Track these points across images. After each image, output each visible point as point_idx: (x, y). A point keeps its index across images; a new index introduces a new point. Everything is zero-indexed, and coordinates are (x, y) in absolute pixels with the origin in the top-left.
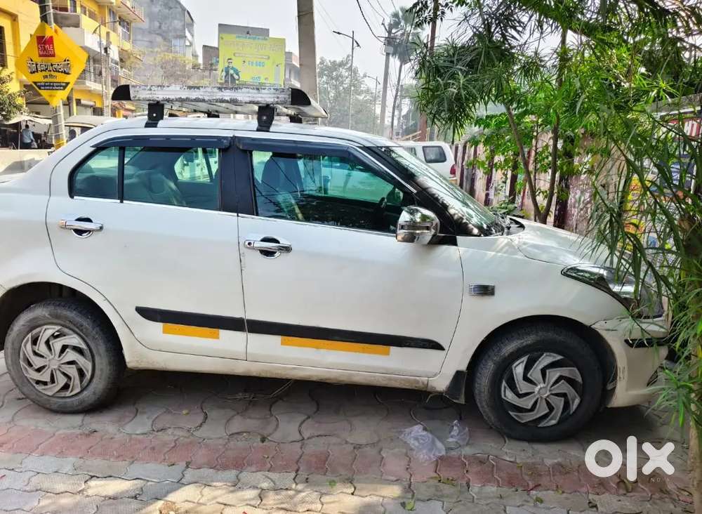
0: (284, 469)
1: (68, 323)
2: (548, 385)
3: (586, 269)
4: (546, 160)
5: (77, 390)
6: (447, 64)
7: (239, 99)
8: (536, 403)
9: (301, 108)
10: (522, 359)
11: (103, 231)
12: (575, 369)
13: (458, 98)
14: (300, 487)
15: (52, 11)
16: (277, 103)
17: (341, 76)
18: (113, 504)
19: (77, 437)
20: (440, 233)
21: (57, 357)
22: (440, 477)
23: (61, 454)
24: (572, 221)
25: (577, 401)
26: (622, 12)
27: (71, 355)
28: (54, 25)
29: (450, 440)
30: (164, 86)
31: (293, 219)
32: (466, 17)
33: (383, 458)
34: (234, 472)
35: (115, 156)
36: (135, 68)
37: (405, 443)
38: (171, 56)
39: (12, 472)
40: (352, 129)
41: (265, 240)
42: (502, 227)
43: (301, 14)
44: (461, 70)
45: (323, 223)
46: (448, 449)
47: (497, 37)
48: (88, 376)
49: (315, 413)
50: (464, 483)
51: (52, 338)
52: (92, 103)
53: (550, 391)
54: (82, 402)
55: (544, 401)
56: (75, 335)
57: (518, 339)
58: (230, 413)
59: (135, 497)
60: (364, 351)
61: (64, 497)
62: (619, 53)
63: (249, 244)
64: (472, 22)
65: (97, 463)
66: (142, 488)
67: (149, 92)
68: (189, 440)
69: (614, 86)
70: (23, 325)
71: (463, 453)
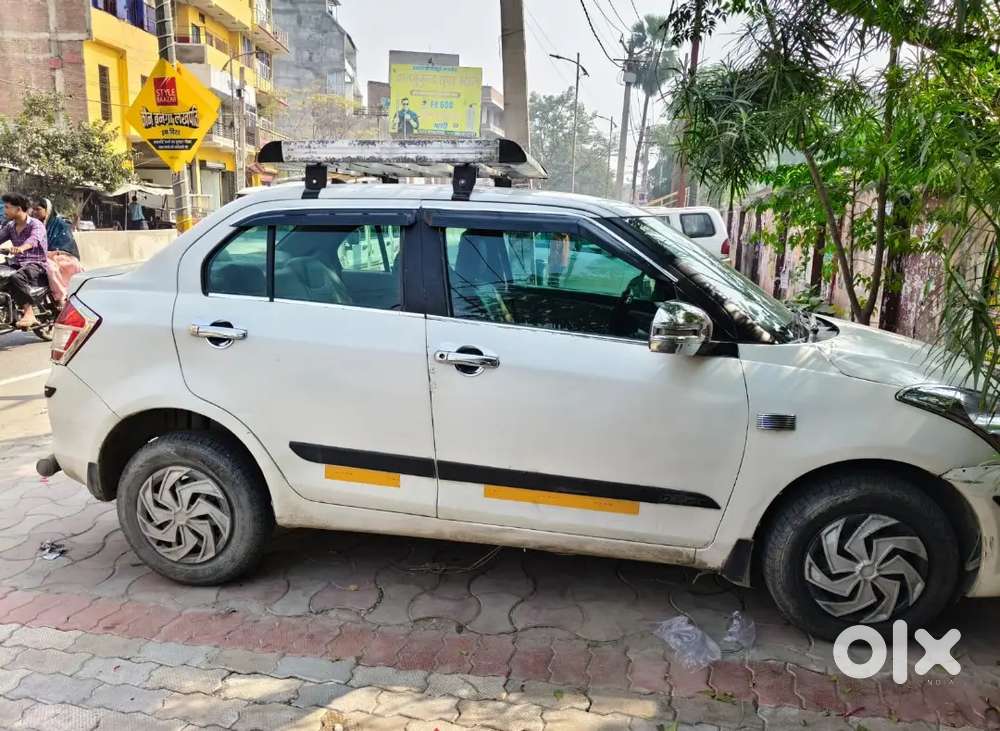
0: (489, 671)
1: (200, 464)
2: (875, 561)
3: (933, 391)
4: (867, 231)
5: (211, 554)
6: (723, 97)
7: (429, 156)
8: (856, 588)
9: (512, 166)
10: (836, 524)
11: (247, 339)
12: (916, 538)
13: (740, 145)
14: (513, 697)
15: (174, 43)
16: (481, 161)
17: (561, 117)
18: (259, 711)
19: (211, 618)
20: (713, 339)
21: (184, 509)
22: (714, 691)
23: (190, 640)
24: (910, 321)
25: (920, 587)
26: (989, 10)
27: (203, 508)
28: (176, 62)
29: (728, 639)
30: (327, 142)
31: (497, 320)
32: (751, 30)
33: (630, 661)
34: (421, 674)
35: (263, 238)
36: (277, 116)
37: (663, 640)
38: (324, 98)
39: (129, 662)
40: (575, 192)
41: (463, 350)
42: (806, 330)
43: (506, 33)
44: (741, 104)
45: (535, 325)
46: (725, 652)
47: (797, 55)
48: (225, 536)
49: (532, 594)
50: (750, 701)
51: (179, 483)
52: (221, 166)
53: (878, 570)
54: (217, 570)
55: (869, 585)
56: (209, 481)
57: (831, 494)
58: (414, 589)
59: (289, 703)
60: (601, 508)
61: (197, 698)
62: (982, 72)
63: (442, 356)
64: (759, 36)
65: (237, 654)
66: (297, 691)
67: (308, 150)
68: (359, 626)
69: (974, 121)
70: (142, 466)
71: (747, 658)
